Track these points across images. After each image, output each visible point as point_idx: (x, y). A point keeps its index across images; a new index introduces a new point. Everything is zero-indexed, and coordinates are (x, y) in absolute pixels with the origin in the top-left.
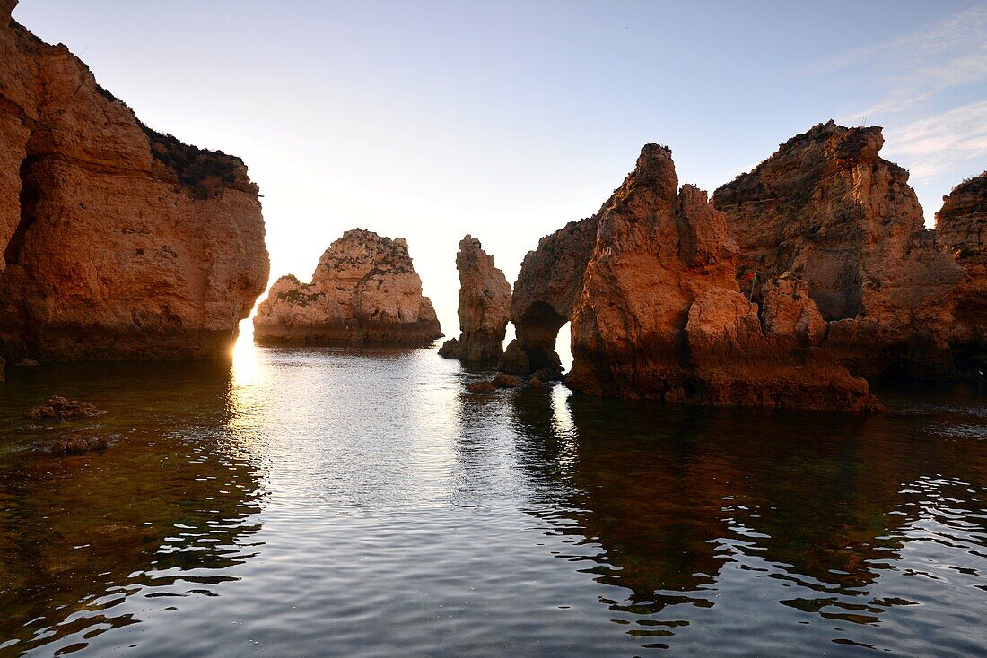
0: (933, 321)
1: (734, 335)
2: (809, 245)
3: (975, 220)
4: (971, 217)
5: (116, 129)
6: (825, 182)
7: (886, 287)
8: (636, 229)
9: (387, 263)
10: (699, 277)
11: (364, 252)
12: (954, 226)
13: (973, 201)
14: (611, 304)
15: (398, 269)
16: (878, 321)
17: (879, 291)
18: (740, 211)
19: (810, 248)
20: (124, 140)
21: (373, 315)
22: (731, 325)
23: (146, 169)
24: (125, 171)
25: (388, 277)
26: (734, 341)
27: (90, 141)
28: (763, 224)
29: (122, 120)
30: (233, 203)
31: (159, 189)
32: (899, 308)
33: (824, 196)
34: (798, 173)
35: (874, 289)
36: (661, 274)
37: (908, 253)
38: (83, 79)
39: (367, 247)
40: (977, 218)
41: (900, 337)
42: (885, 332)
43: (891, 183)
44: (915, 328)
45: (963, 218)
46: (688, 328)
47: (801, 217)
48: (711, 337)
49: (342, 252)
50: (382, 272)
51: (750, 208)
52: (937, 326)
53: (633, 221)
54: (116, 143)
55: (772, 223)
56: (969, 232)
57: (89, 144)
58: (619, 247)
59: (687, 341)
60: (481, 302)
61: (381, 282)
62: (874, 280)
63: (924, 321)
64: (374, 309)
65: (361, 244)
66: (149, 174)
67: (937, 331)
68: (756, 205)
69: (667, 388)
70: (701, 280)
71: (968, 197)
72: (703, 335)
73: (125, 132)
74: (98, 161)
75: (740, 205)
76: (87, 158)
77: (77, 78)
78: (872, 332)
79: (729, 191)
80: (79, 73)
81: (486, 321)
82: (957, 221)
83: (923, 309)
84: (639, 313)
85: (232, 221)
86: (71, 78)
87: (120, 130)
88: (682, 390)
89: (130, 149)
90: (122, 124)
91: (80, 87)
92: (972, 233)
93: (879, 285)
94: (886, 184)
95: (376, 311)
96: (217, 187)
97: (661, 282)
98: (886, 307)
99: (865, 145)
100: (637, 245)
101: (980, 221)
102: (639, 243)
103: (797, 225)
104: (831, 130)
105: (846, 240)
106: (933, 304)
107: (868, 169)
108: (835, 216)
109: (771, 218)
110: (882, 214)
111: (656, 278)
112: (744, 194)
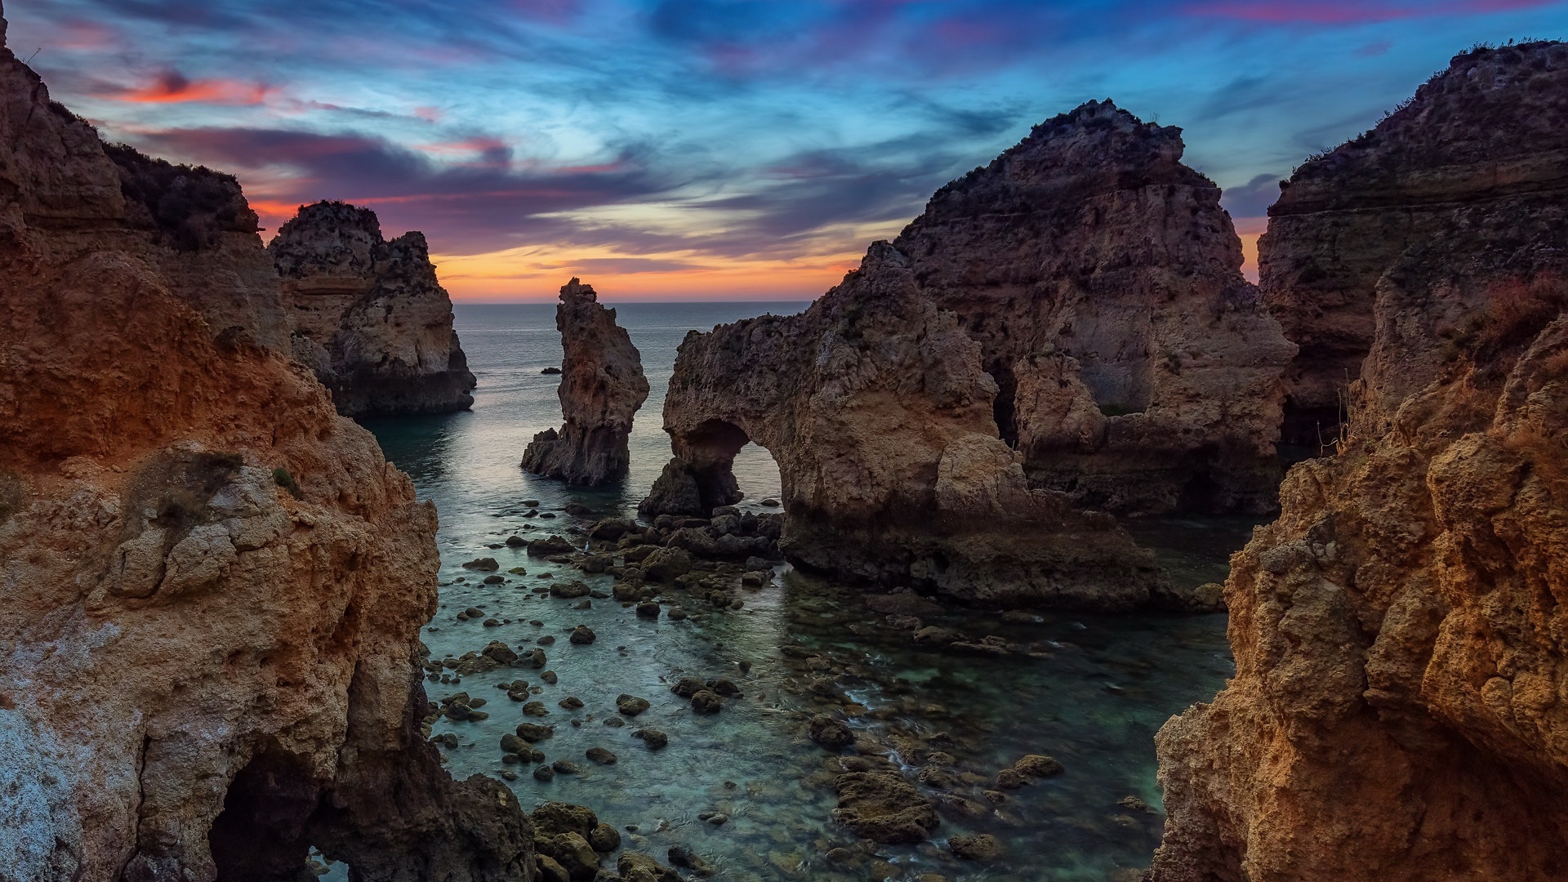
0: (1252, 417)
1: (993, 494)
2: (1080, 295)
3: (1328, 221)
4: (1321, 217)
5: (78, 164)
6: (1101, 200)
7: (1188, 368)
8: (868, 360)
9: (396, 277)
10: (948, 419)
11: (338, 243)
12: (1297, 229)
13: (1326, 192)
14: (839, 455)
15: (414, 287)
16: (1178, 415)
17: (1178, 374)
18: (976, 228)
19: (1081, 300)
20: (90, 178)
21: (379, 365)
22: (990, 481)
23: (118, 216)
24: (90, 223)
25: (400, 301)
26: (995, 502)
27: (47, 187)
28: (1010, 250)
29: (87, 149)
30: (236, 253)
31: (136, 244)
32: (1208, 398)
33: (1099, 222)
34: (1059, 175)
35: (1171, 371)
36: (899, 416)
37: (1219, 319)
38: (34, 96)
39: (341, 234)
40: (1331, 220)
41: (1209, 438)
42: (1187, 431)
43: (1194, 211)
44: (1228, 426)
45: (1310, 217)
46: (938, 488)
47: (1066, 248)
48: (966, 497)
49: (300, 243)
50: (389, 293)
51: (989, 225)
52: (1257, 424)
53: (864, 348)
54: (80, 184)
55: (1024, 249)
56: (1318, 239)
57: (46, 192)
58: (848, 384)
59: (937, 504)
60: (603, 386)
61: (389, 309)
62: (1173, 358)
63: (1240, 417)
64: (381, 356)
65: (333, 230)
66: (122, 222)
67: (1258, 432)
68: (999, 220)
69: (912, 558)
70: (951, 425)
71: (1316, 185)
72: (957, 497)
73: (90, 166)
74: (56, 213)
75: (975, 219)
76: (44, 212)
77: (28, 97)
78: (1168, 432)
79: (956, 195)
80: (30, 89)
81: (612, 413)
82: (1301, 221)
83: (1239, 401)
84: (877, 470)
85: (239, 282)
86: (19, 97)
87: (84, 163)
88: (931, 563)
89: (98, 189)
90: (85, 155)
91: (32, 110)
92: (1322, 241)
93: (1178, 365)
94: (1187, 213)
95: (385, 359)
96: (210, 230)
97: (901, 426)
98: (1187, 396)
99: (1155, 156)
100: (871, 381)
101: (1336, 224)
102: (873, 378)
103: (1060, 260)
104: (1108, 114)
105: (1131, 292)
106: (1253, 394)
107: (1161, 192)
108: (1115, 254)
109: (1021, 242)
110: (1181, 259)
111: (895, 423)
112: (980, 202)
